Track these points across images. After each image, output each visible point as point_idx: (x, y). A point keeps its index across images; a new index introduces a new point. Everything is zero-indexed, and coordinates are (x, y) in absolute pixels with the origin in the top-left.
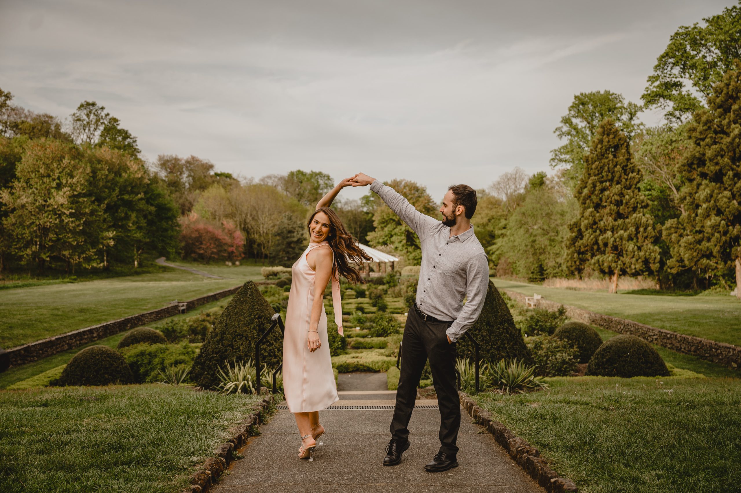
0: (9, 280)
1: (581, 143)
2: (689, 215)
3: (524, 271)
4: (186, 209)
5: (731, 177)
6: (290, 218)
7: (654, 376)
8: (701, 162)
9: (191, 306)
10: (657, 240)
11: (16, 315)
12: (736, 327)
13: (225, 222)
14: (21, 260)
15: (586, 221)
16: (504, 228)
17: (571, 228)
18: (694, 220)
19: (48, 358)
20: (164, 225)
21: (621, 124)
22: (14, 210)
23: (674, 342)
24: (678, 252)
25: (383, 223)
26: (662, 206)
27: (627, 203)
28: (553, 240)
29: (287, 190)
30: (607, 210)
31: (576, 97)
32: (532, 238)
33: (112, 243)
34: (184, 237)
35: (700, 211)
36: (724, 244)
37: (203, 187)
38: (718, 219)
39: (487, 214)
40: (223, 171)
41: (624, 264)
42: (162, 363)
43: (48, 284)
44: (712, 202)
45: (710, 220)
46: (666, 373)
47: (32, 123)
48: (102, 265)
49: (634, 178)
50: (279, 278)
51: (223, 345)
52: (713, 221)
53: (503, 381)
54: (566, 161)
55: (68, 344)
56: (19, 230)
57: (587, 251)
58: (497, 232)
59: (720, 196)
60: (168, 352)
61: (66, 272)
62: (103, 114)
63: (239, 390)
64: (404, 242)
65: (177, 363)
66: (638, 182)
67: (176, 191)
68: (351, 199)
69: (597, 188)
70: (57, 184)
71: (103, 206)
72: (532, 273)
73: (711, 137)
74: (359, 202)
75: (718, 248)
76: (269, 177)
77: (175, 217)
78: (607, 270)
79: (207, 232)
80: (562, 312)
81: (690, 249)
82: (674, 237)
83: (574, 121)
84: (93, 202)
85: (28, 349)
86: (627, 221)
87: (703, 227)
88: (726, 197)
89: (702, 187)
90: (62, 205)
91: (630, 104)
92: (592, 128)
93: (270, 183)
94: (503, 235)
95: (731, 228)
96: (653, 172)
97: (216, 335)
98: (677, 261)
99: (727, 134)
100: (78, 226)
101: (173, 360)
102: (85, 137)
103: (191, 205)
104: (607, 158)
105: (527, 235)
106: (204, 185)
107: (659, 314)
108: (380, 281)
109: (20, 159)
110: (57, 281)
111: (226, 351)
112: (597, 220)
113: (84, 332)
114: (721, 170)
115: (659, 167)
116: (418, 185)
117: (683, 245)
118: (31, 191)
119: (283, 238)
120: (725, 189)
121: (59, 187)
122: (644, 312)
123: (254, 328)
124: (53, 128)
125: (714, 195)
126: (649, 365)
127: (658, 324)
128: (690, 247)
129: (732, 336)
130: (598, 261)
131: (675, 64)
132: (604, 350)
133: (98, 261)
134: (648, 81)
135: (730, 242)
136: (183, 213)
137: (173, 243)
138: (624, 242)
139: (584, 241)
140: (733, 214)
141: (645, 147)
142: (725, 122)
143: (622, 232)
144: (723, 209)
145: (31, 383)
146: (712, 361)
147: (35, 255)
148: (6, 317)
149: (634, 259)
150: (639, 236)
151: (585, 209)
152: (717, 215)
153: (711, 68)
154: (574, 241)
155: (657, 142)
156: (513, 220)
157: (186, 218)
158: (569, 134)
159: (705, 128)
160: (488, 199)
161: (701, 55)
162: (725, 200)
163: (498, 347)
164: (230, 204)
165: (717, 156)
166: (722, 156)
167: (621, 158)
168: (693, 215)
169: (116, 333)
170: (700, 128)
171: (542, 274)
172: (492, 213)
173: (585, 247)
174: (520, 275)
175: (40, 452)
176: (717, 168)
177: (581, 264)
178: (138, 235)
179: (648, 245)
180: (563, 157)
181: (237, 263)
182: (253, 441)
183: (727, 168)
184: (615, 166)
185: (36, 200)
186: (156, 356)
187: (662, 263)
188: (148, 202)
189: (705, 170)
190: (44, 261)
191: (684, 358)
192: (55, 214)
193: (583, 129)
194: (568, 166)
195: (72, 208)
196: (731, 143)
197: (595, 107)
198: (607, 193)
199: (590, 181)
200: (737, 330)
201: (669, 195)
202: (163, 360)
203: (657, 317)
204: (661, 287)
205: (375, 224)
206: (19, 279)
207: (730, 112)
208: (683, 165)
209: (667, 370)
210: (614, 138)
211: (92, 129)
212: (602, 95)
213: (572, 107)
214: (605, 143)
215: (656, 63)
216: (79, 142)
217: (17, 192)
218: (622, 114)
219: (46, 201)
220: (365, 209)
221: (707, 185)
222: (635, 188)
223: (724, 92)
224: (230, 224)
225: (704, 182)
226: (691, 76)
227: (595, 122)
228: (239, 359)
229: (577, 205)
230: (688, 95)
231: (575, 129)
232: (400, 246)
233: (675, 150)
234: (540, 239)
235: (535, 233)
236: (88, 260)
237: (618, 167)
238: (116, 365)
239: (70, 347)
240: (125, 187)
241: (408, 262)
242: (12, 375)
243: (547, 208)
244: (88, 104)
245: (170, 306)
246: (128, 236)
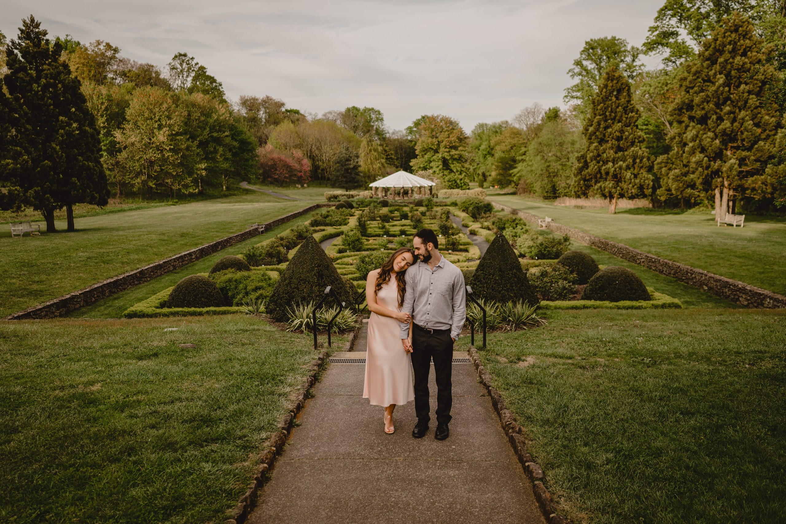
0: (125, 203)
1: (590, 82)
2: (678, 152)
3: (540, 191)
4: (263, 141)
5: (715, 120)
6: (347, 149)
7: (637, 300)
8: (690, 107)
9: (269, 228)
10: (650, 169)
11: (132, 241)
12: (709, 254)
13: (294, 152)
14: (133, 187)
15: (591, 154)
16: (524, 154)
17: (579, 159)
18: (682, 156)
19: (158, 278)
20: (246, 156)
21: (625, 65)
22: (125, 148)
23: (658, 265)
24: (667, 183)
25: (424, 151)
26: (657, 139)
27: (626, 139)
28: (565, 165)
29: (345, 123)
30: (609, 145)
31: (587, 43)
32: (548, 164)
33: (204, 173)
34: (262, 164)
35: (687, 149)
36: (706, 176)
37: (276, 123)
38: (702, 155)
39: (510, 143)
40: (292, 108)
41: (622, 189)
42: (246, 288)
43: (156, 207)
44: (698, 141)
45: (695, 156)
46: (647, 297)
47: (137, 71)
48: (197, 191)
49: (633, 117)
50: (339, 201)
51: (291, 287)
52: (697, 158)
53: (510, 318)
54: (577, 98)
55: (173, 266)
56: (130, 163)
57: (591, 178)
58: (518, 158)
59: (705, 136)
60: (250, 279)
61: (169, 196)
62: (193, 63)
63: (304, 326)
64: (441, 167)
65: (256, 289)
66: (636, 121)
67: (255, 126)
68: (397, 129)
69: (602, 126)
70: (158, 125)
71: (196, 143)
72: (547, 192)
73: (699, 86)
74: (404, 132)
75: (700, 180)
76: (330, 113)
77: (255, 150)
78: (607, 195)
79: (281, 160)
80: (566, 239)
81: (678, 181)
82: (664, 170)
83: (585, 63)
84: (188, 140)
85: (142, 272)
86: (626, 153)
87: (689, 162)
88: (709, 137)
89: (689, 128)
90: (163, 142)
91: (633, 48)
92: (600, 69)
93: (331, 117)
94: (523, 160)
95: (712, 163)
96: (650, 110)
97: (285, 280)
98: (666, 190)
99: (713, 83)
100: (177, 159)
101: (254, 287)
102: (180, 82)
103: (267, 138)
104: (611, 100)
105: (543, 161)
106: (277, 120)
107: (647, 239)
108: (419, 203)
109: (128, 106)
110: (163, 204)
111: (293, 292)
112: (600, 153)
113: (185, 255)
114: (706, 114)
115: (656, 106)
116: (452, 119)
117: (671, 177)
118: (138, 131)
119: (342, 165)
120: (709, 130)
121: (160, 127)
122: (635, 236)
123: (315, 275)
124: (154, 75)
125: (700, 136)
126: (634, 291)
127: (646, 248)
128: (677, 178)
129: (706, 262)
130: (601, 187)
131: (673, 16)
132: (597, 278)
133: (194, 188)
134: (649, 31)
135: (711, 174)
136: (260, 145)
137: (253, 171)
138: (623, 171)
139: (589, 170)
140: (715, 152)
141: (644, 88)
142: (711, 73)
143: (621, 163)
144: (706, 148)
145: (145, 305)
146: (688, 283)
147: (144, 183)
148: (124, 243)
149: (631, 185)
150: (636, 166)
151: (591, 143)
152: (701, 152)
153: (704, 18)
154: (580, 170)
155: (654, 83)
156: (532, 146)
157: (263, 149)
158: (580, 74)
159: (694, 77)
160: (511, 129)
161: (695, 7)
162: (709, 140)
163: (508, 289)
164: (298, 136)
165: (703, 102)
166: (708, 102)
167: (623, 100)
168: (681, 152)
169: (210, 254)
170: (690, 78)
171: (555, 193)
172: (515, 141)
173: (590, 175)
174: (536, 194)
175: (153, 427)
176: (703, 112)
177: (586, 189)
178: (225, 165)
179: (644, 173)
180: (575, 94)
181: (305, 185)
182: (310, 403)
183: (712, 112)
184: (617, 107)
185: (143, 139)
186: (240, 282)
187: (654, 189)
188: (233, 138)
189: (693, 113)
190: (151, 187)
191: (664, 280)
192: (158, 150)
193: (592, 71)
194: (579, 102)
195: (171, 145)
196: (716, 91)
197: (603, 52)
198: (609, 130)
199: (596, 120)
200: (710, 256)
201: (663, 130)
202: (246, 287)
203: (646, 242)
204: (653, 205)
205: (417, 152)
206: (133, 202)
207: (716, 63)
208: (675, 110)
209: (648, 294)
210: (617, 83)
211: (185, 76)
212: (609, 40)
213: (583, 51)
214: (609, 88)
215: (656, 15)
216: (175, 86)
217: (127, 132)
218: (625, 56)
219: (150, 139)
220: (409, 138)
221: (694, 127)
222: (634, 126)
223: (712, 46)
224: (298, 153)
225: (692, 124)
226: (686, 26)
227: (603, 64)
228: (304, 299)
229: (585, 141)
230: (683, 43)
231: (585, 70)
232: (437, 170)
233: (670, 91)
234: (554, 164)
235: (549, 159)
236: (186, 186)
237: (620, 107)
238: (210, 290)
239: (175, 267)
240: (214, 126)
241: (444, 184)
242: (131, 294)
243: (560, 138)
244: (180, 55)
245: (252, 228)
246: (217, 167)
